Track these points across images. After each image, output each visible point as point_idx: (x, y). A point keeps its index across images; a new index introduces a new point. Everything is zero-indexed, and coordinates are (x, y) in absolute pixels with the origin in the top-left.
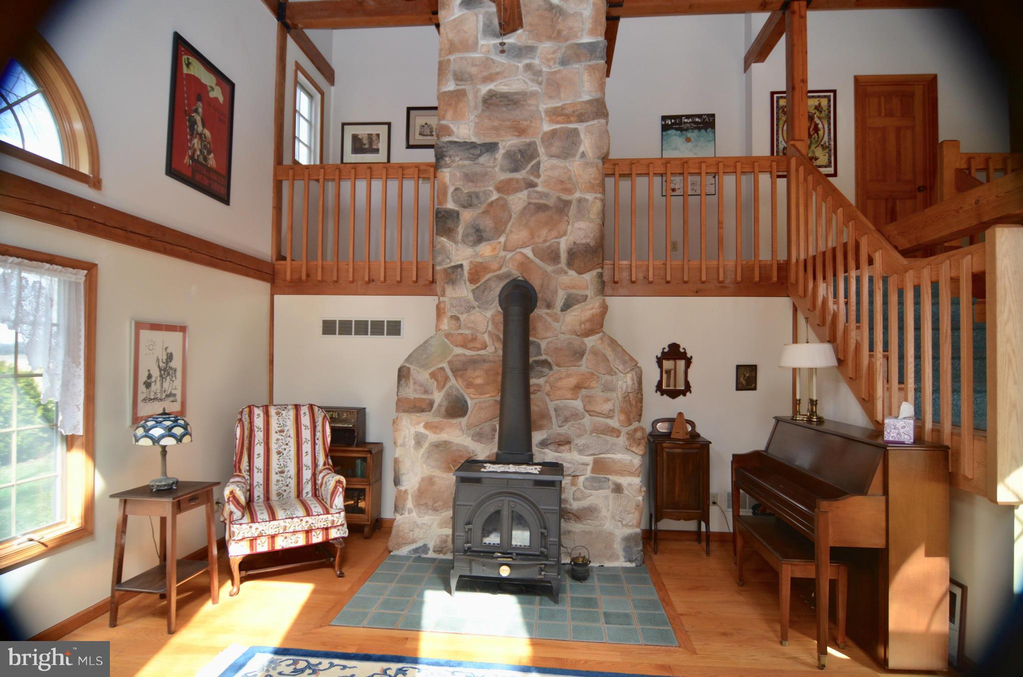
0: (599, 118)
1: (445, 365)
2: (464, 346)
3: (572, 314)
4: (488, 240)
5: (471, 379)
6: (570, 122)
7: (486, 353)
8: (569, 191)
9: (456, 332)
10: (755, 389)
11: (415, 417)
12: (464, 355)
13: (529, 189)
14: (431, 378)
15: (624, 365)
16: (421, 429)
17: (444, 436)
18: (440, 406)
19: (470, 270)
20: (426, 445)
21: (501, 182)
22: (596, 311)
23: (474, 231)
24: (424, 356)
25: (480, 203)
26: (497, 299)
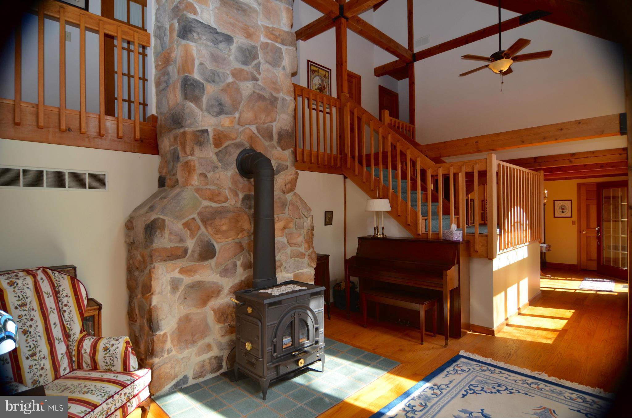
0: (292, 46)
1: (195, 216)
2: (211, 199)
3: (281, 177)
4: (227, 113)
5: (219, 226)
6: (277, 42)
7: (228, 205)
8: (278, 91)
9: (205, 187)
10: (331, 224)
11: (170, 264)
12: (211, 207)
13: (254, 81)
14: (184, 228)
15: (307, 212)
16: (176, 274)
17: (197, 277)
18: (193, 251)
19: (215, 135)
20: (181, 289)
21: (235, 69)
22: (293, 176)
23: (217, 103)
24: (178, 208)
25: (221, 82)
26: (235, 162)
